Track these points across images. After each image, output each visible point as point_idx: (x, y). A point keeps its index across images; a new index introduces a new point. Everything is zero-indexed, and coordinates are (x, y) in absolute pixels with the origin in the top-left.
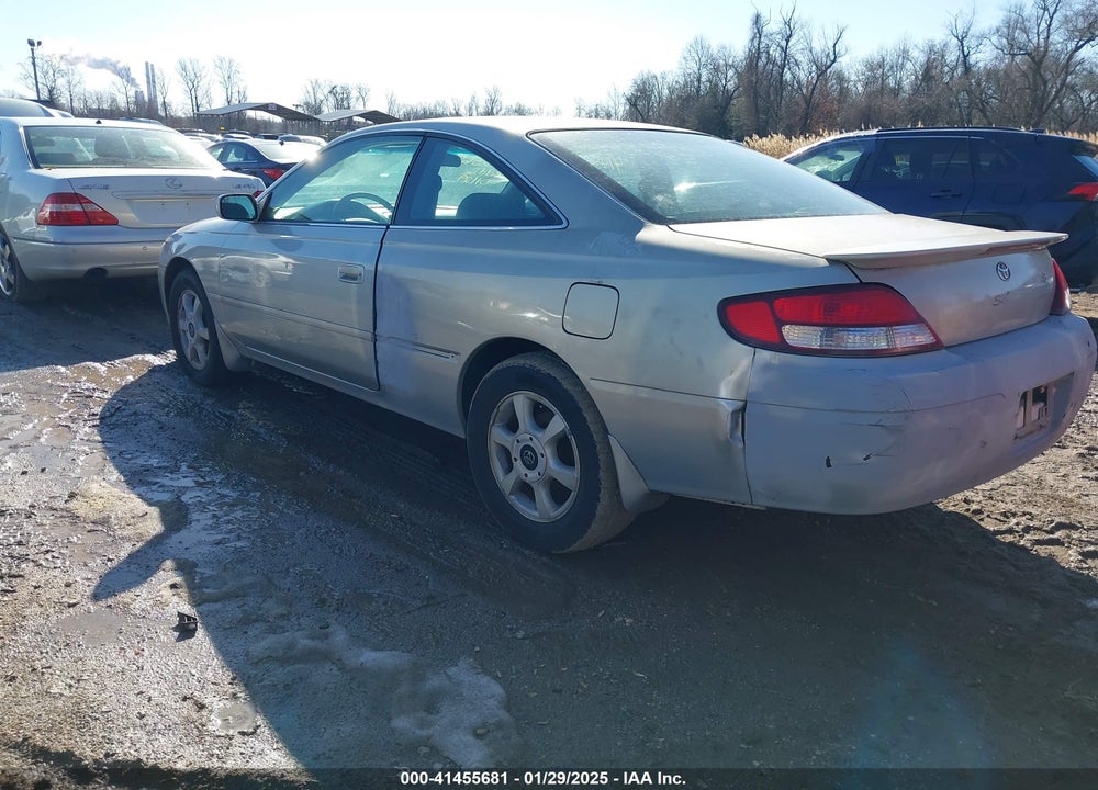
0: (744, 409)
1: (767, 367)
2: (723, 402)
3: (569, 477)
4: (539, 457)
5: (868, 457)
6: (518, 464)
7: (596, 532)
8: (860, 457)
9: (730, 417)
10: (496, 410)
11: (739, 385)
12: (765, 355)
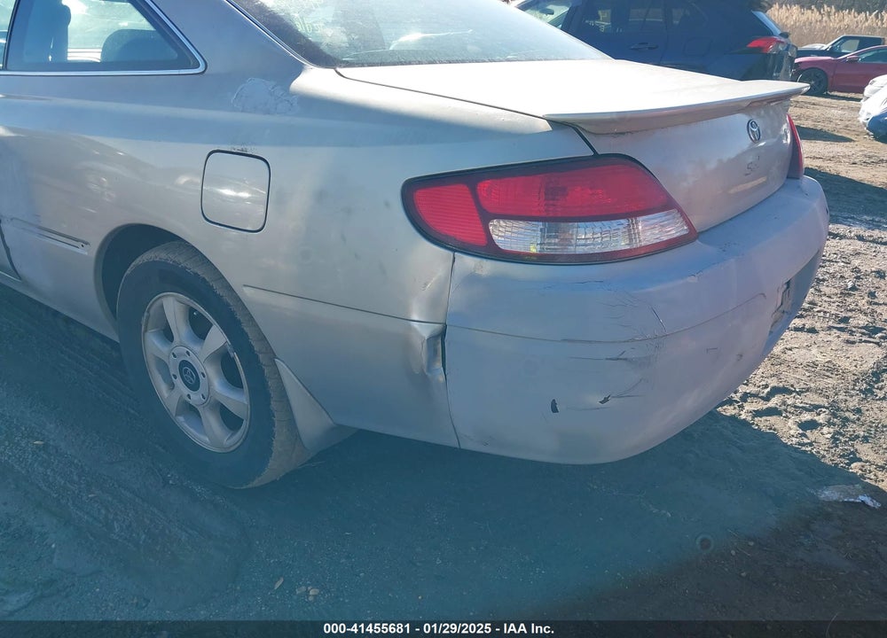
0: (443, 334)
1: (472, 279)
2: (415, 325)
3: (238, 401)
4: (201, 376)
5: (606, 400)
6: (179, 382)
7: (275, 468)
8: (596, 400)
9: (425, 344)
10: (146, 314)
11: (434, 302)
12: (468, 263)
